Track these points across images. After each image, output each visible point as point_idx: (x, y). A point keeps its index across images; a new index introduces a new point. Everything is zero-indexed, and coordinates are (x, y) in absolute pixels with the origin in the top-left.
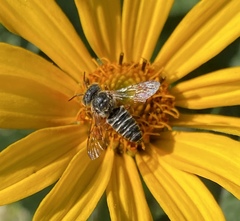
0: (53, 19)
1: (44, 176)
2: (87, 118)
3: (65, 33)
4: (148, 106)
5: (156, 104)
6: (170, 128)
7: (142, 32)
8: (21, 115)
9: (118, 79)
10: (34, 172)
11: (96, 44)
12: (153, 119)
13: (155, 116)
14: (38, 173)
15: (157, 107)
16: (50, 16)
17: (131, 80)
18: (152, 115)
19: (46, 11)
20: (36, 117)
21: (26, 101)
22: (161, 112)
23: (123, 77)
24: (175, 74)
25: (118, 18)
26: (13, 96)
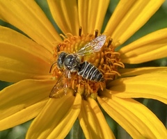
0: (31, 9)
1: (32, 111)
2: (60, 72)
3: (39, 19)
4: (103, 60)
5: (108, 58)
6: (119, 75)
7: (93, 16)
8: (13, 71)
9: (79, 44)
10: (24, 108)
11: (62, 25)
12: (107, 69)
13: (108, 66)
14: (27, 108)
16: (28, 7)
18: (106, 66)
20: (24, 74)
21: (16, 62)
22: (112, 64)
23: (82, 42)
24: (118, 42)
25: (75, 7)
26: (6, 58)
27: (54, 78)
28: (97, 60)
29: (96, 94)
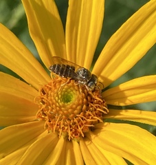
2: (43, 116)
5: (91, 104)
6: (101, 121)
7: (81, 54)
10: (4, 157)
12: (89, 115)
13: (90, 113)
14: (6, 157)
15: (92, 107)
17: (72, 88)
18: (88, 113)
19: (11, 44)
22: (95, 110)
27: (40, 120)
28: (79, 107)
29: (79, 138)
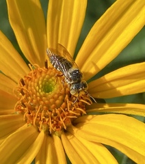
2: (22, 108)
9: (44, 78)
11: (29, 55)
17: (53, 78)
22: (78, 101)
23: (47, 76)
25: (45, 36)
27: (18, 113)
28: (60, 97)
29: (60, 132)
